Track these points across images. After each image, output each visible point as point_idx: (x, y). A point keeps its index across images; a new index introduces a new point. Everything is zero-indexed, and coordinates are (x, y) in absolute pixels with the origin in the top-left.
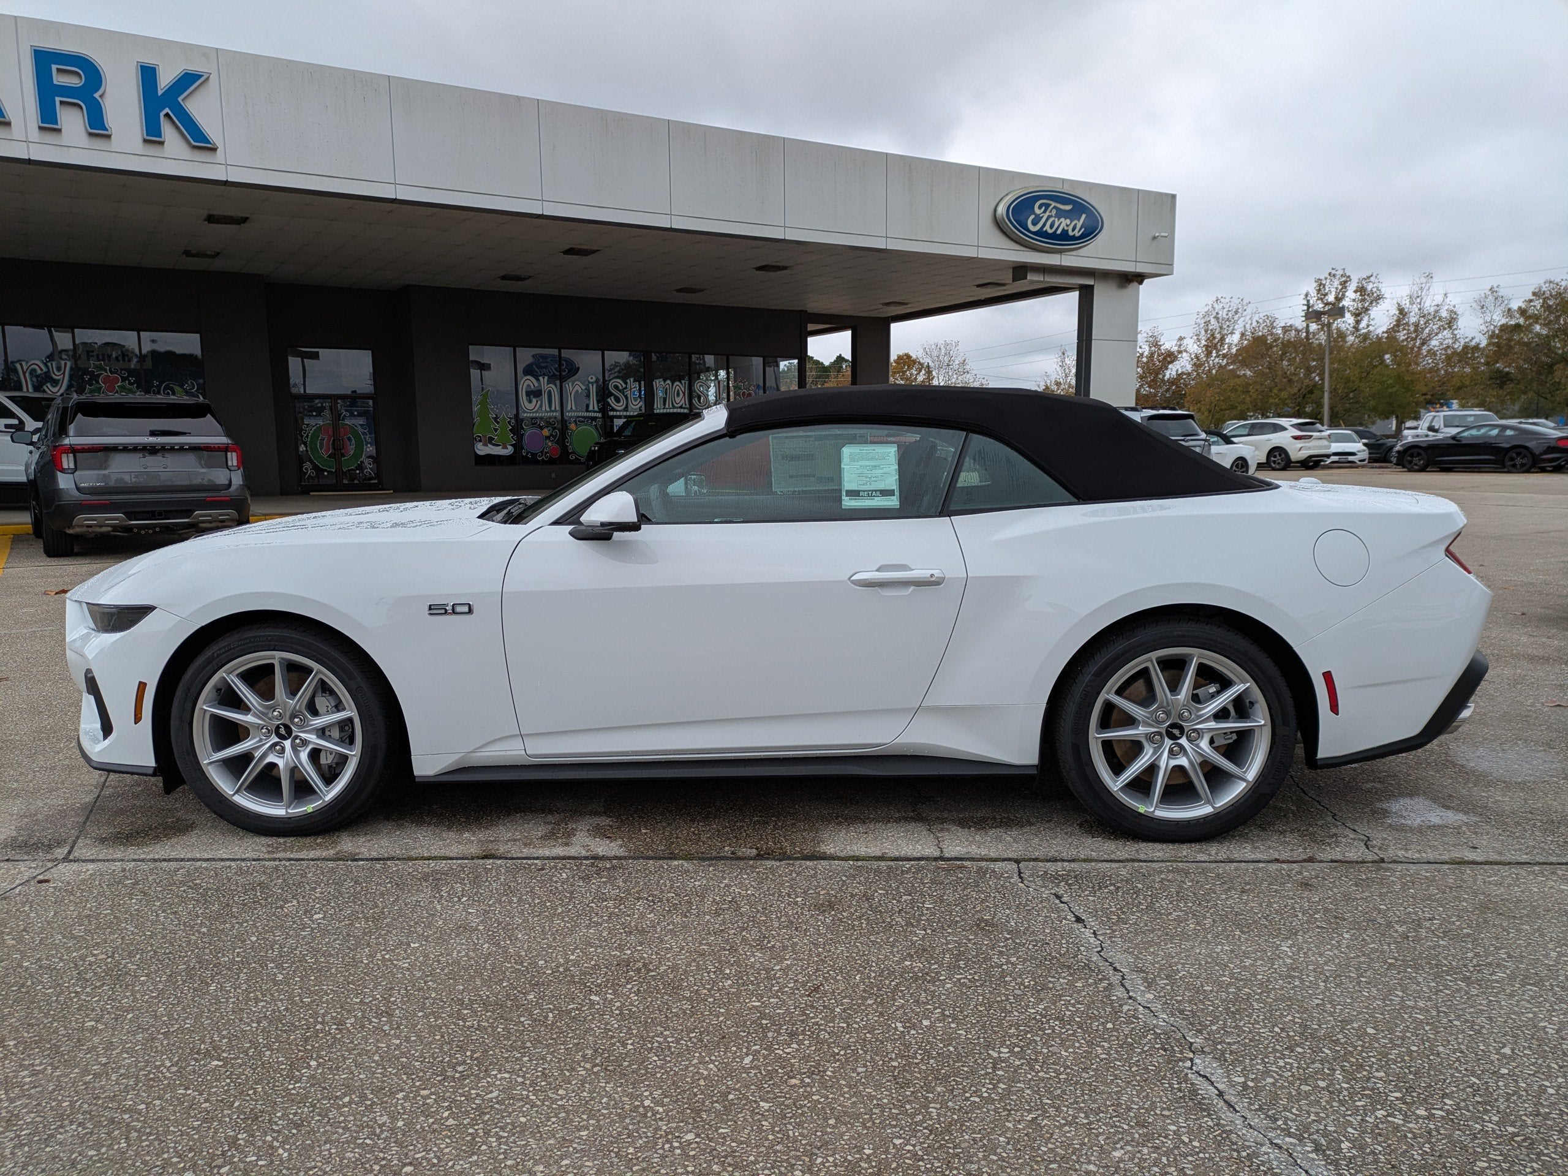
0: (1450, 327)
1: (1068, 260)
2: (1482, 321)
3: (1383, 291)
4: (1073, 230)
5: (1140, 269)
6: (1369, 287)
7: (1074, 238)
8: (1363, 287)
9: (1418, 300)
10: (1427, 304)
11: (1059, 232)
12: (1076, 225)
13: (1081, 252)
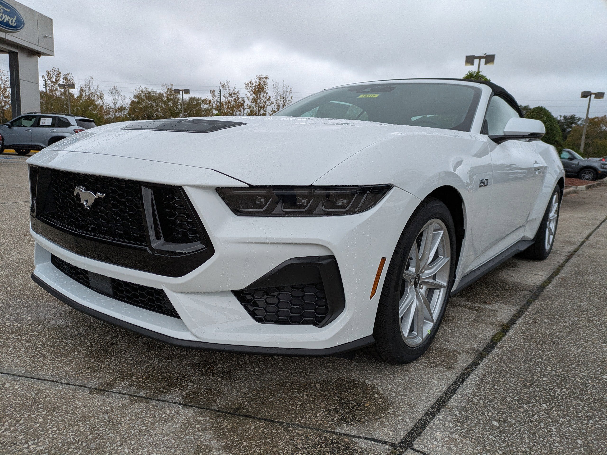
0: (101, 99)
1: (9, 37)
2: (112, 98)
3: (74, 81)
4: (12, 22)
5: (41, 50)
6: (69, 78)
7: (11, 26)
8: (66, 77)
9: (89, 87)
10: (92, 89)
11: (5, 21)
12: (12, 20)
13: (15, 34)
